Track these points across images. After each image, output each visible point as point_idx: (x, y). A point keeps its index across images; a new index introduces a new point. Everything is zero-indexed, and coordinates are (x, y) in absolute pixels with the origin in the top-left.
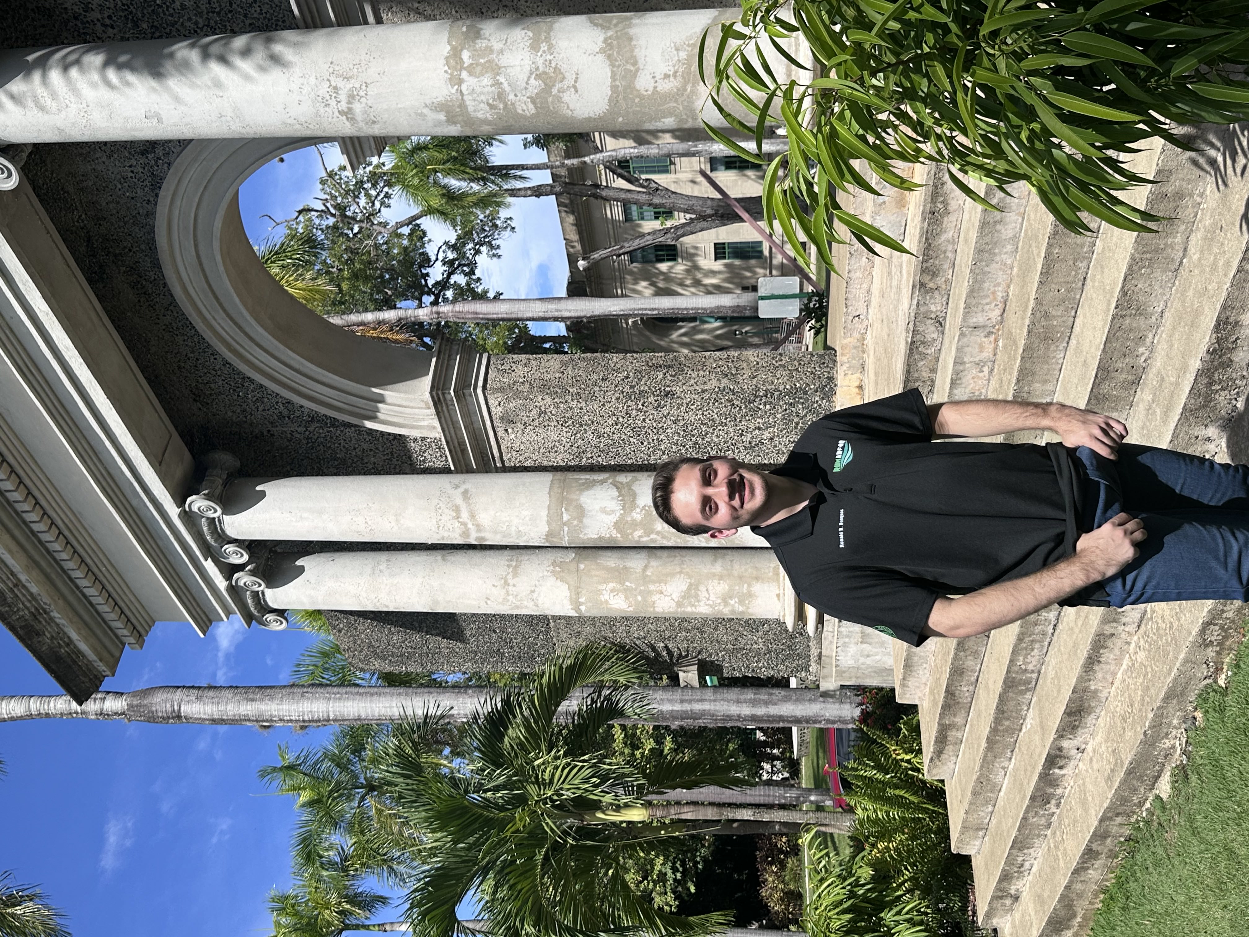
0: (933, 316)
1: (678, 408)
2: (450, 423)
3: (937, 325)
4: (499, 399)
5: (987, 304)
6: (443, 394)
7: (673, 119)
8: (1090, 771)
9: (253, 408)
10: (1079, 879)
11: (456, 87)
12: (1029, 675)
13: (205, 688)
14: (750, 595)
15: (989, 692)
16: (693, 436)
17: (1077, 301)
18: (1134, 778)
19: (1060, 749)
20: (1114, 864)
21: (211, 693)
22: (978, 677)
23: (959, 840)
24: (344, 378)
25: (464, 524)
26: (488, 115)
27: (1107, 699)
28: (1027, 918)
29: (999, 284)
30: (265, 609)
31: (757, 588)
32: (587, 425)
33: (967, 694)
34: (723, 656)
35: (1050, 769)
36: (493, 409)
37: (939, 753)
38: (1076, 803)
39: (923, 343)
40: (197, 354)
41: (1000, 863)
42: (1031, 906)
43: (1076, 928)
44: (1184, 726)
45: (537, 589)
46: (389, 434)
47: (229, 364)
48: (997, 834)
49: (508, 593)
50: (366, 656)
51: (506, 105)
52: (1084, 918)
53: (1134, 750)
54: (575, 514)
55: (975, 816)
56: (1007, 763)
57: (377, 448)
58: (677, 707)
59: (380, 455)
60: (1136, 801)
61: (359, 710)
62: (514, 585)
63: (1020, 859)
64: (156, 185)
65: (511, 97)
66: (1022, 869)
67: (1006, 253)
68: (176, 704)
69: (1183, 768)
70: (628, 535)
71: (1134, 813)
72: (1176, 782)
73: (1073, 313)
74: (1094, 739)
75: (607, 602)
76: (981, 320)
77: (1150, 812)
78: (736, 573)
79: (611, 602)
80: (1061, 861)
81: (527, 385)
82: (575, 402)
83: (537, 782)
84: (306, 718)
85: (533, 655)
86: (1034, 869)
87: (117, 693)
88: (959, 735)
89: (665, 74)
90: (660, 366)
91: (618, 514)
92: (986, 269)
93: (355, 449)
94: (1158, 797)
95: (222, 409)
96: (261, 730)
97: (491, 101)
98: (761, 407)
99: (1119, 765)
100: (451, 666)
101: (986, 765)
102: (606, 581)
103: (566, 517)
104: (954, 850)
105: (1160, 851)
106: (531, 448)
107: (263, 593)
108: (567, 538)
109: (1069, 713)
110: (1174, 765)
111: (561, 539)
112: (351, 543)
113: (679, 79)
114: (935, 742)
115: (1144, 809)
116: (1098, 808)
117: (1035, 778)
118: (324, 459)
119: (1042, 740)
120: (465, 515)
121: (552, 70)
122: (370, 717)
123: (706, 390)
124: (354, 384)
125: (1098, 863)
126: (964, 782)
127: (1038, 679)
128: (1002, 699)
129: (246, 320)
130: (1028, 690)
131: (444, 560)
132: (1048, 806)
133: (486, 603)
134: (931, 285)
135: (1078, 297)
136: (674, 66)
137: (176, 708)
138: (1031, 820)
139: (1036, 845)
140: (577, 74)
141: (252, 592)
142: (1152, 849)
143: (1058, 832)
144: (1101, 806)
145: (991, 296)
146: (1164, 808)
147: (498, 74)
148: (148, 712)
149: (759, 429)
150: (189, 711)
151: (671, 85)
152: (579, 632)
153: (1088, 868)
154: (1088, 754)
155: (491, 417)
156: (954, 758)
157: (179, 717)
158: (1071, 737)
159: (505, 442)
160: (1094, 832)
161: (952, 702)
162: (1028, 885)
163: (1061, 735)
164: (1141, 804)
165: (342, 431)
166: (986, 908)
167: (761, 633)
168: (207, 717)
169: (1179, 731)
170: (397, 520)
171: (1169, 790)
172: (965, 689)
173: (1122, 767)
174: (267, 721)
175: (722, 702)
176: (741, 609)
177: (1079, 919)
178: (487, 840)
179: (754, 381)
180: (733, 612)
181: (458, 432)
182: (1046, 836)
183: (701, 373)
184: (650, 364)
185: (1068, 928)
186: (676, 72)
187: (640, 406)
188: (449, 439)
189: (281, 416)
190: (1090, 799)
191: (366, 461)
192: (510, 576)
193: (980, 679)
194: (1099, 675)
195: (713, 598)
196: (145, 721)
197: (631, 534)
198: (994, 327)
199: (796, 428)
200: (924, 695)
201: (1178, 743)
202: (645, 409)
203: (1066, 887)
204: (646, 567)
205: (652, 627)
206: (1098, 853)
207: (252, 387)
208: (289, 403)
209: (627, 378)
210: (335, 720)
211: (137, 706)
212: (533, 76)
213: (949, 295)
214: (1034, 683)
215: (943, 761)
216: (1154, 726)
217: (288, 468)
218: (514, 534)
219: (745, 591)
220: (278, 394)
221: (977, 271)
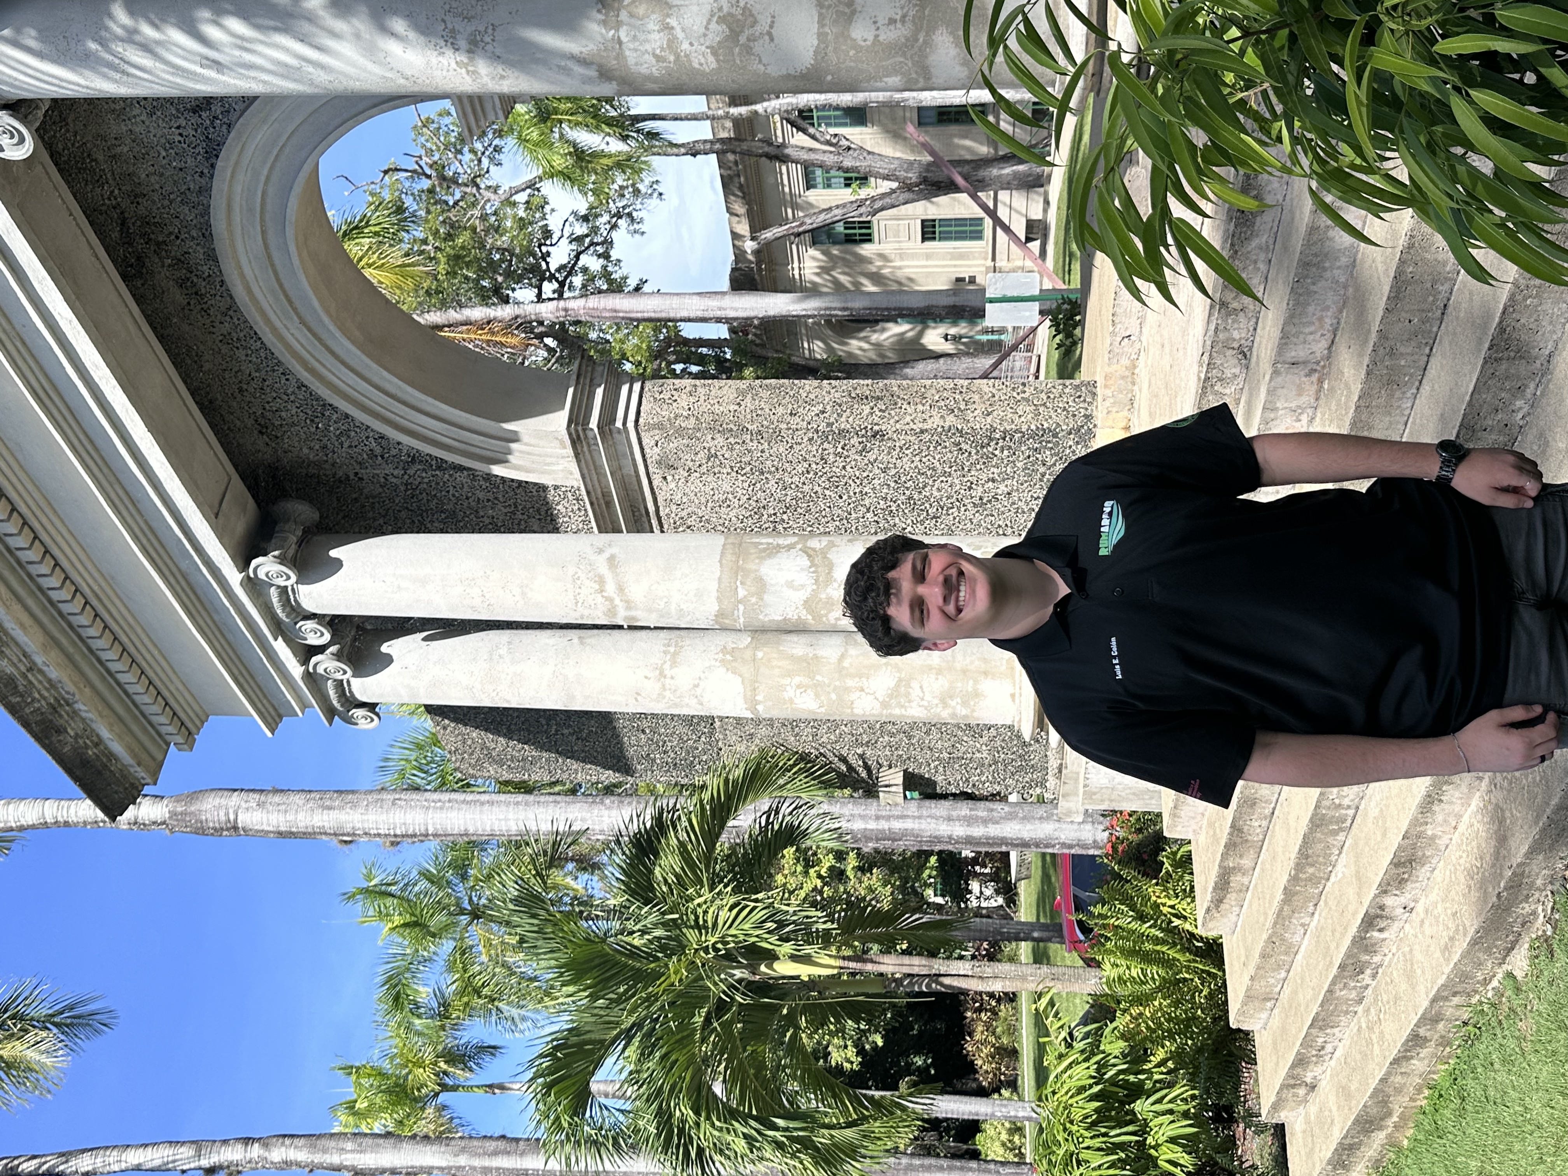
0: (1236, 345)
1: (889, 453)
2: (592, 468)
3: (1240, 356)
4: (656, 438)
5: (1311, 333)
6: (584, 430)
7: (899, 78)
8: (1420, 936)
9: (336, 443)
10: (1399, 1071)
11: (613, 32)
12: (1343, 812)
13: (269, 791)
14: (977, 695)
15: (1289, 830)
16: (908, 489)
17: (1433, 336)
18: (1479, 949)
19: (1382, 908)
20: (1445, 1053)
21: (277, 799)
22: (1274, 809)
23: (1241, 1013)
24: (455, 407)
25: (610, 600)
26: (654, 69)
27: (1447, 847)
28: (1327, 1113)
29: (1327, 308)
30: (351, 702)
31: (986, 686)
32: (770, 472)
33: (1258, 830)
34: (936, 767)
35: (1367, 932)
36: (647, 450)
37: (1218, 902)
38: (1399, 976)
39: (1220, 380)
40: (263, 372)
41: (1294, 1044)
42: (1332, 1100)
43: (1390, 1130)
44: (1550, 887)
45: (701, 683)
46: (513, 480)
47: (306, 387)
48: (1291, 1007)
49: (664, 688)
50: (478, 760)
51: (677, 57)
52: (1402, 1117)
53: (1483, 916)
54: (753, 589)
55: (1263, 983)
56: (1308, 919)
57: (496, 498)
58: (872, 825)
59: (500, 506)
60: (1480, 978)
61: (465, 823)
62: (672, 678)
63: (1321, 1040)
64: (212, 152)
65: (685, 46)
66: (1322, 1053)
67: (1339, 268)
68: (231, 811)
69: (1546, 941)
70: (821, 617)
71: (1476, 992)
72: (1537, 957)
73: (1427, 351)
74: (1426, 896)
75: (791, 701)
76: (1302, 354)
77: (1499, 993)
78: (958, 666)
79: (796, 701)
80: (1376, 1046)
81: (693, 420)
82: (755, 443)
83: (697, 926)
84: (398, 832)
85: (692, 762)
86: (1338, 1054)
87: (157, 797)
88: (1245, 880)
89: (890, 19)
90: (867, 398)
91: (809, 590)
92: (1312, 288)
93: (467, 498)
94: (1510, 975)
95: (296, 444)
96: (339, 846)
97: (658, 52)
98: (997, 452)
99: (1461, 932)
100: (587, 774)
101: (1280, 921)
102: (789, 674)
103: (741, 593)
104: (1233, 1025)
105: (1512, 1044)
106: (697, 501)
107: (348, 682)
108: (742, 620)
109: (1396, 863)
110: (1534, 936)
111: (735, 621)
112: (463, 621)
113: (909, 25)
114: (1214, 889)
115: (1490, 987)
116: (1429, 986)
117: (1347, 942)
118: (427, 511)
119: (1358, 894)
120: (611, 588)
121: (740, 11)
122: (480, 832)
123: (926, 430)
124: (468, 416)
125: (1424, 1052)
126: (1249, 941)
127: (1354, 817)
128: (1307, 841)
129: (329, 330)
130: (1341, 830)
131: (582, 643)
132: (1361, 976)
133: (636, 700)
134: (1235, 305)
135: (1435, 329)
136: (902, 8)
137: (232, 817)
138: (1338, 993)
139: (1342, 1024)
140: (773, 17)
141: (335, 680)
142: (1500, 1040)
143: (1372, 1010)
144: (1433, 982)
145: (1317, 324)
146: (1518, 990)
147: (668, 16)
148: (196, 822)
149: (993, 481)
150: (249, 822)
151: (899, 33)
152: (751, 735)
153: (1412, 1058)
154: (1417, 914)
155: (645, 460)
156: (1237, 909)
157: (235, 828)
158: (1397, 892)
159: (663, 493)
160: (1424, 1014)
161: (1239, 840)
162: (1329, 1072)
163: (1384, 891)
164: (1486, 982)
165: (451, 476)
166: (1273, 1099)
167: (985, 739)
168: (271, 829)
169: (1544, 893)
170: (523, 594)
171: (1526, 968)
172: (1257, 824)
173: (1465, 935)
174: (348, 835)
175: (929, 820)
176: (964, 712)
177: (1395, 1119)
178: (633, 996)
179: (989, 419)
180: (954, 715)
181: (603, 480)
182: (1356, 1013)
183: (920, 407)
184: (853, 395)
185: (1380, 1128)
186: (904, 16)
187: (839, 450)
188: (590, 488)
189: (372, 455)
190: (1419, 972)
191: (482, 513)
192: (667, 666)
193: (1276, 812)
194: (1439, 818)
195: (928, 697)
196: (191, 832)
197: (826, 615)
198: (1318, 363)
199: (1041, 480)
200: (1201, 828)
201: (1540, 908)
202: (845, 453)
203: (1381, 1080)
204: (842, 658)
205: (846, 730)
206: (1426, 1040)
207: (335, 417)
208: (382, 438)
209: (823, 412)
210: (435, 835)
211: (181, 814)
212: (715, 19)
213: (1258, 319)
214: (1349, 821)
215: (1223, 912)
216: (1512, 887)
217: (381, 521)
218: (673, 611)
219: (970, 689)
220: (368, 427)
221: (1300, 291)
